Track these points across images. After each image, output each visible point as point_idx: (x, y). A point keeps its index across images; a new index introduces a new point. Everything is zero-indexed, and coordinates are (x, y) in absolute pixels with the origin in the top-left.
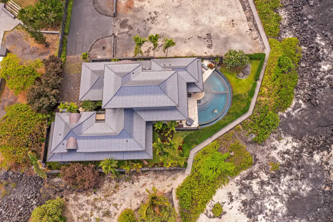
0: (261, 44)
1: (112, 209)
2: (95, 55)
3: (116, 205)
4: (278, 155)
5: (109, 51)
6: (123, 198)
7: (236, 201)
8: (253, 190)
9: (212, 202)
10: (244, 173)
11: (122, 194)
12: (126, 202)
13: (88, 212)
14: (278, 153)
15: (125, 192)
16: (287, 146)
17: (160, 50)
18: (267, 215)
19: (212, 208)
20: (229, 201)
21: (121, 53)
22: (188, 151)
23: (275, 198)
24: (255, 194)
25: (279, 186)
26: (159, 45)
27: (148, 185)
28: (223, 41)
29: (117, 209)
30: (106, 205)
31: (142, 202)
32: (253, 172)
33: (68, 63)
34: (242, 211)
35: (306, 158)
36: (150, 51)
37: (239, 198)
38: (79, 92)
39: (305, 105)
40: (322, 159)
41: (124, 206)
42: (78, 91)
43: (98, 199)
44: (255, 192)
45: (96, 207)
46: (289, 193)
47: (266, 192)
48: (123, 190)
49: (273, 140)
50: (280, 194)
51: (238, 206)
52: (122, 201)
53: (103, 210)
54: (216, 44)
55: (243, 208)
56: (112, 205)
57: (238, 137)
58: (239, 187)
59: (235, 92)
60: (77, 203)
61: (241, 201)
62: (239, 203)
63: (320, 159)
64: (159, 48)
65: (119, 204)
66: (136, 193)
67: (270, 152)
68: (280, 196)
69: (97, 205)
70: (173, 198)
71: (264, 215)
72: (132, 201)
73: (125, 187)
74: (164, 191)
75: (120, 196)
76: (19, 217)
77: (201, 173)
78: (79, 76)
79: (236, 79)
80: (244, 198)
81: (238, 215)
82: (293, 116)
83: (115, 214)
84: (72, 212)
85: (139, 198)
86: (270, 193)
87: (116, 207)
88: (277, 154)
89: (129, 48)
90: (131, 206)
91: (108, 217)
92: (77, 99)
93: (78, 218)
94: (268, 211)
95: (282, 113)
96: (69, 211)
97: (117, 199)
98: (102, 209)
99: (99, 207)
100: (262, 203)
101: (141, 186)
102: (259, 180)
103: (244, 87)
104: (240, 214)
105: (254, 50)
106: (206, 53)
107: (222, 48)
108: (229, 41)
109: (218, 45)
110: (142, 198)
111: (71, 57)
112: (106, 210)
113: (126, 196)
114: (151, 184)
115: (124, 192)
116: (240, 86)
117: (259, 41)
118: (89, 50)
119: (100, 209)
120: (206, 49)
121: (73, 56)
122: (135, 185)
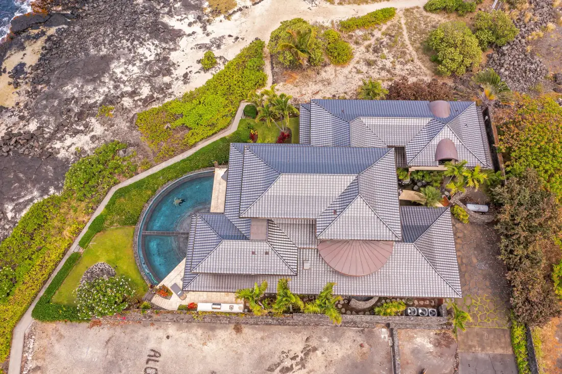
0: (30, 351)
1: (364, 68)
2: (441, 354)
3: (358, 72)
4: (93, 128)
5: (408, 363)
6: (349, 80)
7: (180, 75)
8: (150, 87)
9: (214, 73)
10: (155, 106)
11: (350, 84)
12: (343, 75)
13: (398, 67)
14: (92, 131)
15: (345, 87)
16: (73, 142)
17: (278, 354)
18: (141, 60)
19: (216, 67)
20: (189, 75)
21: (376, 357)
22: (241, 129)
23: (121, 78)
24: (149, 82)
25: (109, 91)
26: (279, 369)
27: (310, 93)
28: (117, 369)
29: (356, 68)
30: (373, 73)
31: (318, 74)
32: (142, 107)
33: (503, 330)
34: (174, 64)
35: (50, 126)
36: (302, 352)
37: (174, 79)
38: (457, 251)
39: (6, 209)
40: (27, 123)
41: (346, 71)
42: (459, 254)
43: (387, 80)
44: (148, 85)
45: (388, 71)
46: (98, 82)
47: (131, 84)
48: (349, 89)
49: (92, 151)
50: (112, 82)
51: (177, 71)
52: (350, 76)
53: (377, 67)
54: (138, 363)
55: (172, 68)
56: (365, 72)
57: (150, 153)
58: (170, 91)
59: (127, 235)
60: (418, 77)
61: (172, 76)
62: (175, 74)
63: (29, 124)
64: (278, 361)
65: (354, 74)
66: (329, 84)
67: (104, 133)
68: (114, 80)
69: (387, 73)
70: (272, 77)
71: (144, 60)
72: (334, 76)
73: (345, 93)
74: (284, 85)
75: (354, 83)
76: (502, 61)
77: (224, 99)
78: (467, 287)
79: (117, 265)
80: (167, 79)
81: (180, 60)
82: (38, 190)
83: (358, 62)
84: (423, 67)
85: (324, 79)
86: (127, 83)
87: (357, 70)
88: (95, 129)
89: (356, 367)
90: (336, 71)
91: (369, 60)
92: (458, 235)
93: (412, 61)
94: (138, 64)
95: (57, 194)
96: (428, 69)
97: (356, 78)
98: (379, 69)
99: (383, 71)
100: (144, 72)
101: (320, 92)
102: (136, 98)
103: (108, 243)
104: (178, 62)
105: (52, 338)
106: (168, 337)
107: (125, 350)
108: (102, 370)
109: (133, 358)
110: (319, 78)
111: (499, 351)
112: (373, 67)
113: (344, 82)
114: (305, 95)
115: (348, 87)
116: (115, 249)
117: (30, 358)
118: (460, 367)
119: (382, 69)
120: (165, 348)
121: (496, 352)
122: (331, 94)
